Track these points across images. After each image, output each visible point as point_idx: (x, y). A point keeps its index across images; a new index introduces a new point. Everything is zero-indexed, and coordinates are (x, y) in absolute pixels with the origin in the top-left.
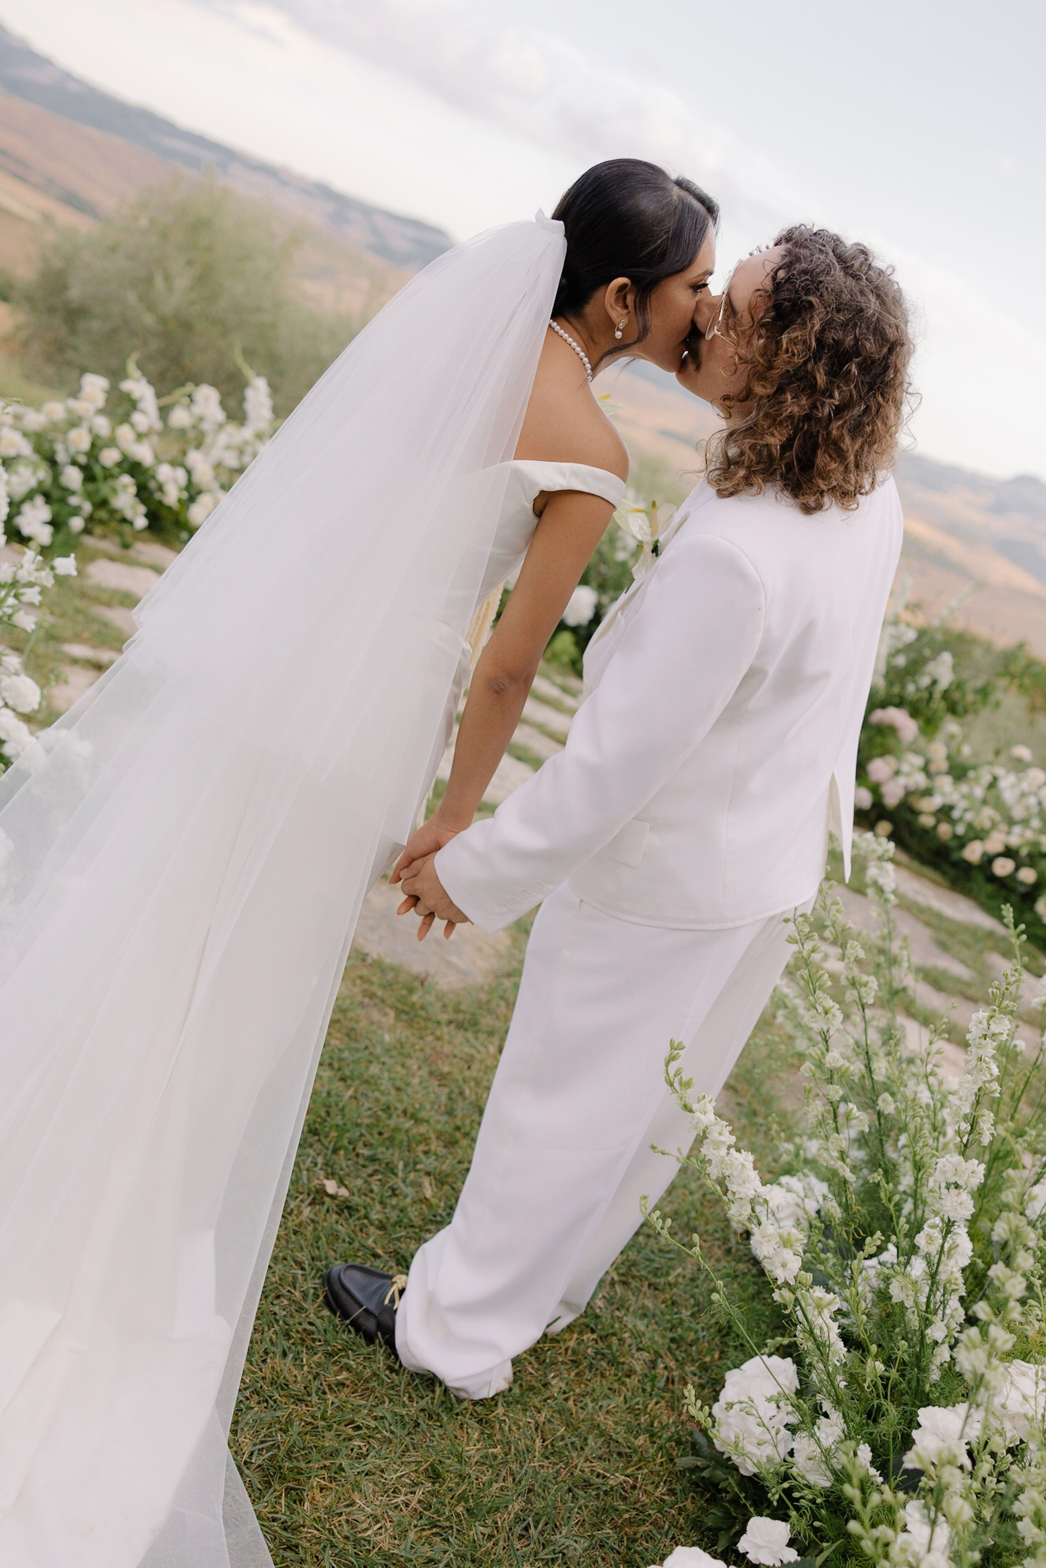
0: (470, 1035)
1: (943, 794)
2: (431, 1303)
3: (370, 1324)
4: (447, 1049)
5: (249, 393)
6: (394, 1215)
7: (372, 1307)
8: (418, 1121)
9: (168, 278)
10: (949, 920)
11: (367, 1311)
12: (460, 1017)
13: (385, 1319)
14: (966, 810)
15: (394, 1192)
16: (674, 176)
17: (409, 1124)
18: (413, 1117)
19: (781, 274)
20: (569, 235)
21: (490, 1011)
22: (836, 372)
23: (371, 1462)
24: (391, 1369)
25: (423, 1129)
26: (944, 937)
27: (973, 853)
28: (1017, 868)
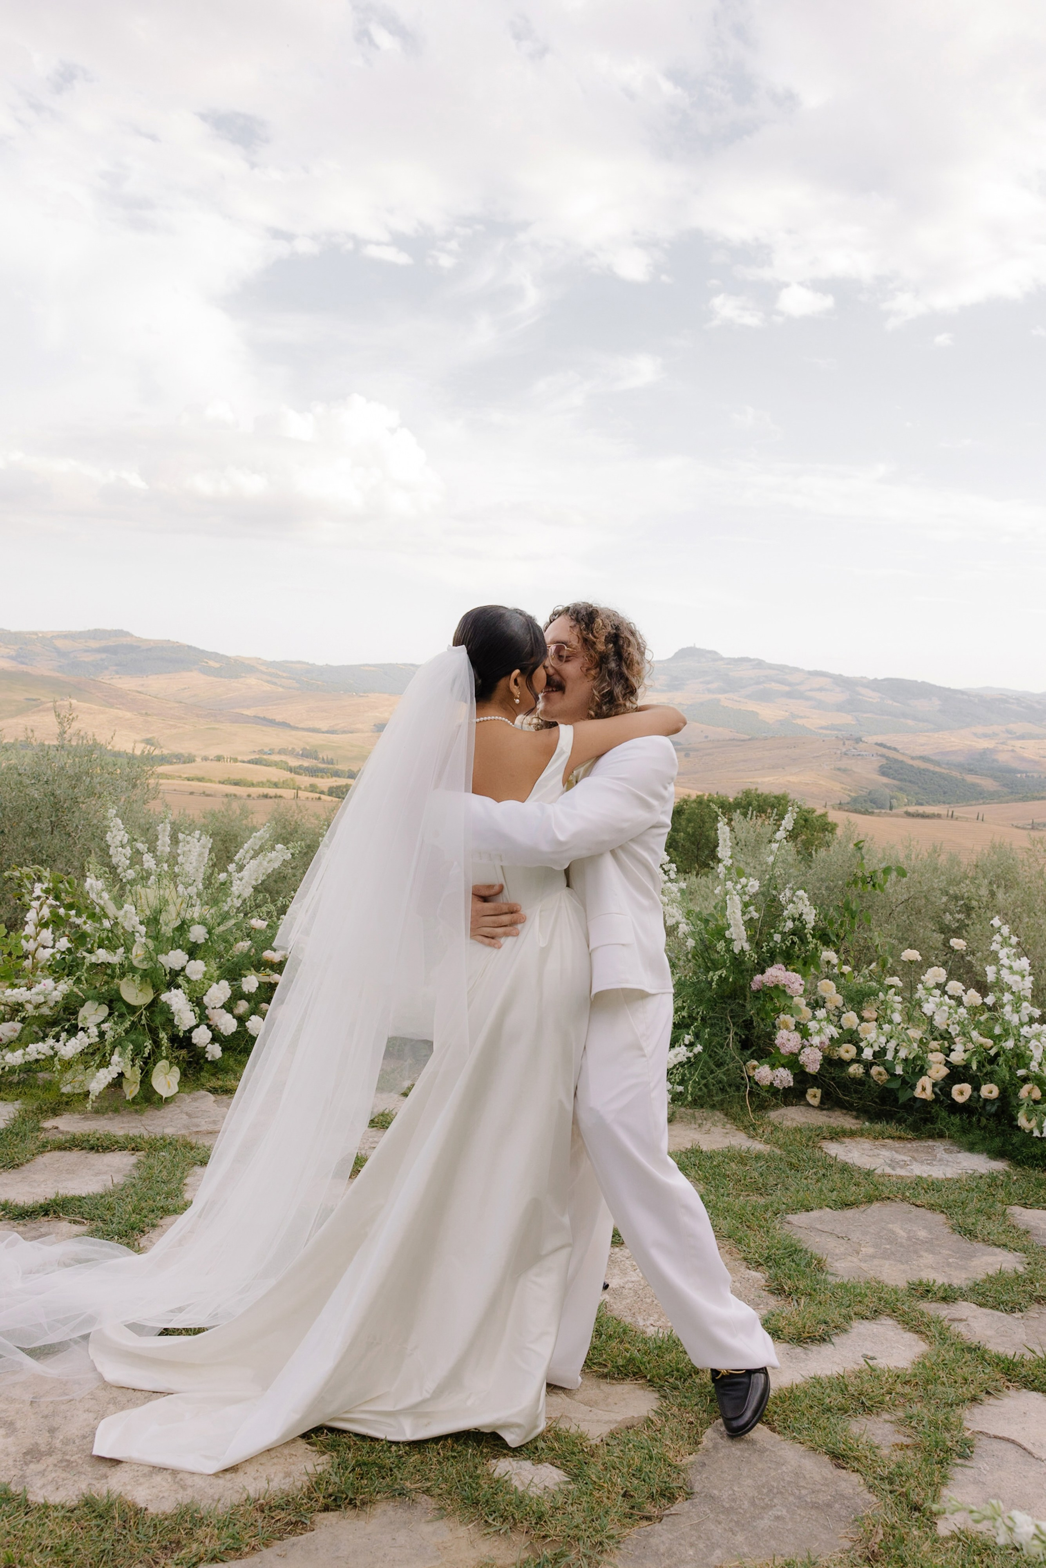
27: (924, 1089)
28: (976, 1089)
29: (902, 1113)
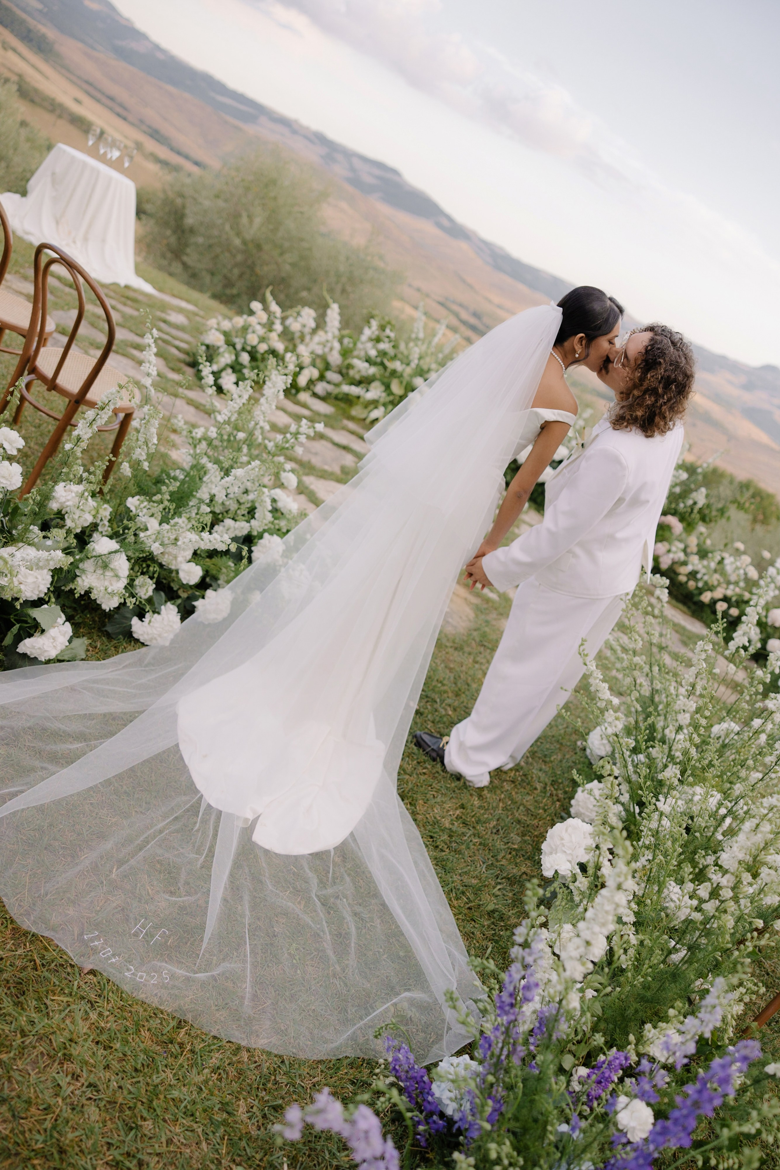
0: (461, 653)
1: (693, 565)
2: (461, 745)
3: (434, 755)
4: (451, 658)
5: (329, 312)
6: (437, 719)
7: (435, 747)
8: (443, 685)
9: (250, 217)
10: (690, 632)
11: (433, 749)
12: (456, 645)
13: (440, 752)
14: (704, 574)
15: (436, 710)
16: (608, 296)
17: (440, 685)
18: (441, 682)
19: (649, 348)
20: (563, 314)
21: (469, 645)
22: (667, 387)
23: (439, 799)
24: (443, 771)
25: (445, 688)
26: (685, 639)
27: (706, 597)
28: (729, 608)
29: (691, 605)
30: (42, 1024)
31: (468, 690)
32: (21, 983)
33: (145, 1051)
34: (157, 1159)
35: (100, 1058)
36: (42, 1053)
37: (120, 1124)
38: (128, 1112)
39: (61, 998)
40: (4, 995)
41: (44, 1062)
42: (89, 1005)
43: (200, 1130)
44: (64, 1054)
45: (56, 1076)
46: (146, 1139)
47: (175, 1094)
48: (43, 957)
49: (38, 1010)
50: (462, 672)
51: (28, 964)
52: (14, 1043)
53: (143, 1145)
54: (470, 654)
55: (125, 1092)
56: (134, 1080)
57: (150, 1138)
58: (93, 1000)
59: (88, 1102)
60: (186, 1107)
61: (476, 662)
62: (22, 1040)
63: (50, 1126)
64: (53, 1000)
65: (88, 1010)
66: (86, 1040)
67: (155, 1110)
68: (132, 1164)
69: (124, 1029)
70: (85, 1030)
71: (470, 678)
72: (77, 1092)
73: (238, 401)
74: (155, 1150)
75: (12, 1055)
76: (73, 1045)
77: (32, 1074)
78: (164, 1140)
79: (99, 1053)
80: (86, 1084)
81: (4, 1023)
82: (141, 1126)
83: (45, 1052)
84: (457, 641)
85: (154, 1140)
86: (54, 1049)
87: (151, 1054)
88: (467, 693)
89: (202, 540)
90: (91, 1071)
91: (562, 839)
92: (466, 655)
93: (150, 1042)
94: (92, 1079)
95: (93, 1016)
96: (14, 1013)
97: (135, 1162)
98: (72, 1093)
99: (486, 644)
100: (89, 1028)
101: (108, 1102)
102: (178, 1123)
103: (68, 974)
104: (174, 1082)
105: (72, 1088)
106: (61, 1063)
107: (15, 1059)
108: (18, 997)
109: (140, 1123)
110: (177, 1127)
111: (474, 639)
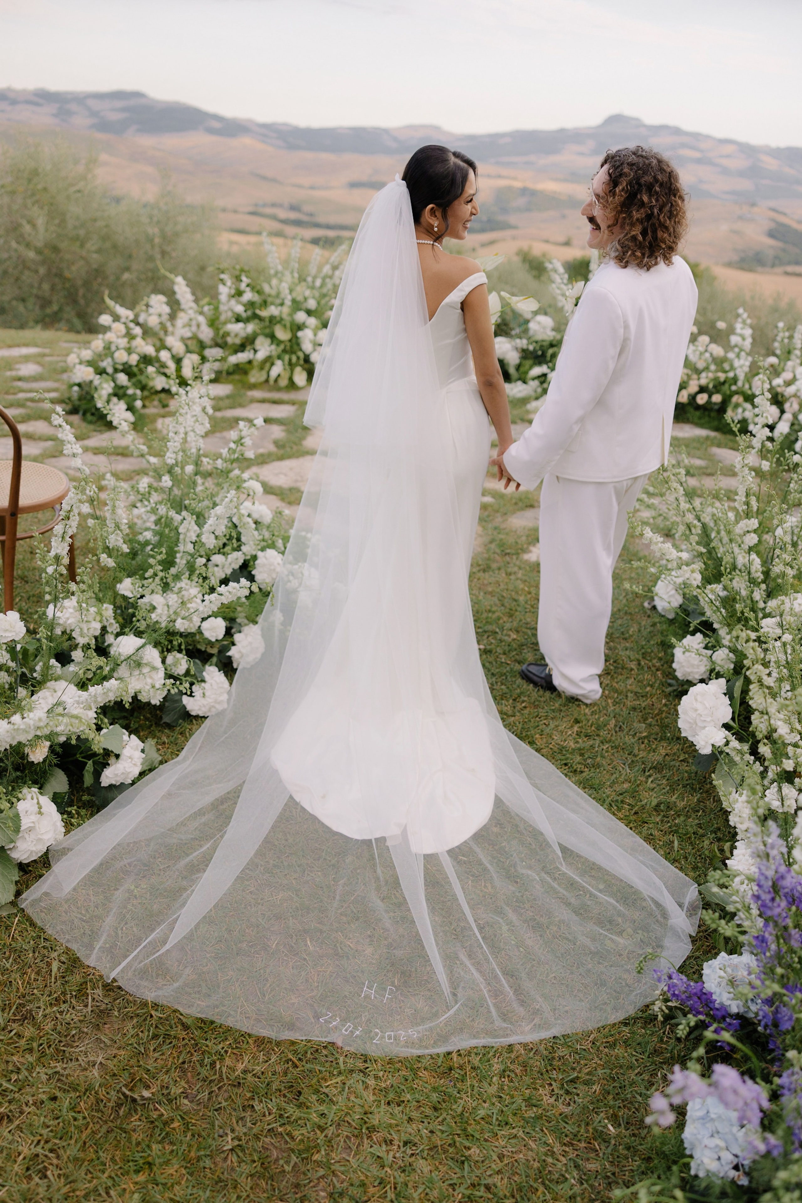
0: (491, 573)
5: (176, 288)
9: (31, 222)
12: (482, 567)
20: (408, 187)
23: (552, 726)
30: (332, 1113)
31: (518, 605)
32: (292, 1086)
33: (435, 1089)
34: (500, 1177)
35: (399, 1116)
36: (347, 1136)
37: (450, 1163)
38: (451, 1150)
39: (334, 1081)
40: (284, 1104)
41: (354, 1144)
42: (362, 1074)
43: (521, 1134)
44: (368, 1128)
45: (372, 1150)
46: (481, 1165)
47: (482, 1113)
48: (295, 1052)
49: (321, 1102)
50: (502, 591)
51: (286, 1066)
52: (319, 1141)
53: (480, 1171)
54: (499, 569)
55: (439, 1134)
56: (440, 1119)
57: (483, 1162)
58: (362, 1068)
59: (413, 1159)
60: (497, 1119)
61: (510, 574)
62: (324, 1134)
63: (393, 1196)
64: (327, 1087)
65: (363, 1079)
66: (378, 1106)
67: (473, 1136)
68: (481, 1192)
69: (403, 1080)
70: (372, 1098)
71: (513, 593)
72: (398, 1155)
73: (176, 438)
74: (494, 1170)
75: (323, 1152)
76: (370, 1116)
77: (350, 1159)
78: (495, 1157)
79: (396, 1112)
80: (401, 1144)
81: (299, 1128)
82: (470, 1156)
83: (349, 1134)
84: (480, 563)
85: (487, 1162)
86: (355, 1128)
87: (441, 1089)
88: (519, 609)
89: (221, 595)
90: (398, 1131)
91: (696, 710)
92: (497, 572)
93: (433, 1079)
94: (404, 1137)
95: (371, 1082)
96: (302, 1115)
97: (482, 1189)
98: (395, 1158)
99: (508, 551)
100: (374, 1094)
101: (430, 1149)
102: (499, 1136)
103: (326, 1056)
104: (474, 1104)
105: (391, 1154)
106: (369, 1137)
107: (328, 1154)
108: (298, 1100)
109: (467, 1153)
110: (500, 1141)
111: (494, 553)
